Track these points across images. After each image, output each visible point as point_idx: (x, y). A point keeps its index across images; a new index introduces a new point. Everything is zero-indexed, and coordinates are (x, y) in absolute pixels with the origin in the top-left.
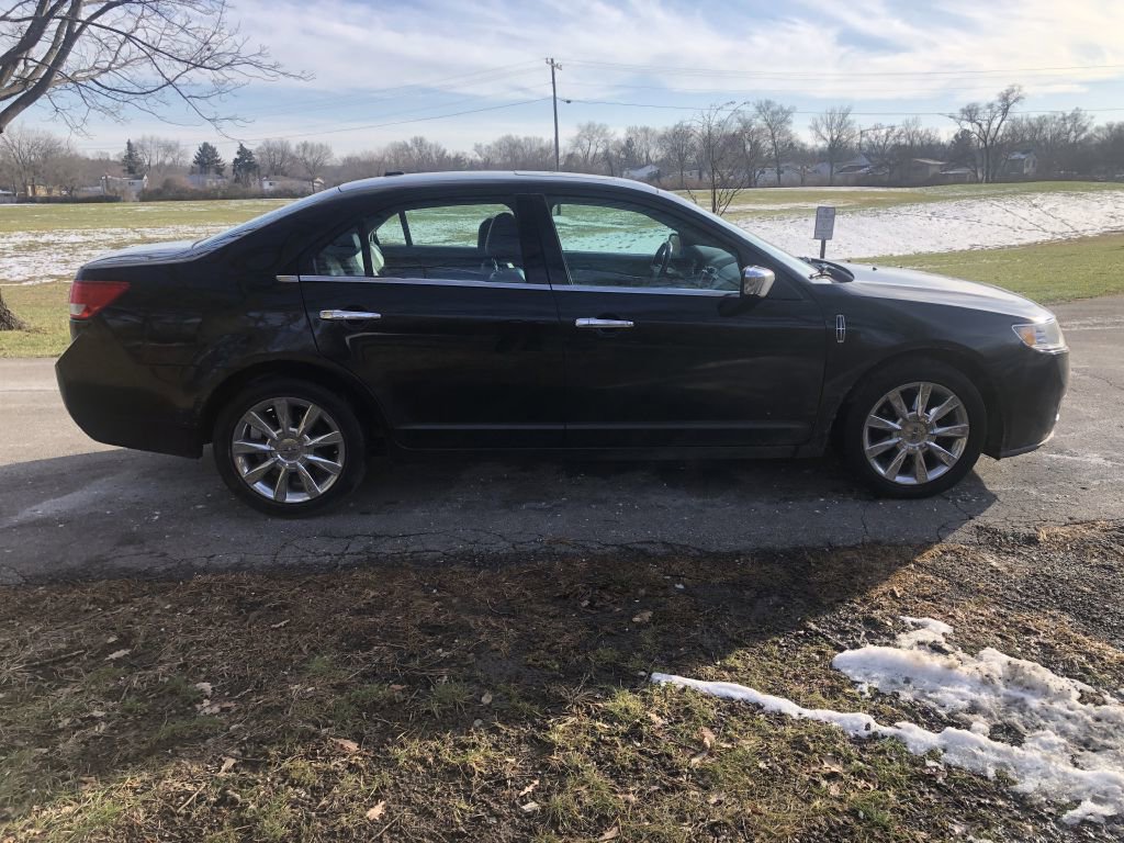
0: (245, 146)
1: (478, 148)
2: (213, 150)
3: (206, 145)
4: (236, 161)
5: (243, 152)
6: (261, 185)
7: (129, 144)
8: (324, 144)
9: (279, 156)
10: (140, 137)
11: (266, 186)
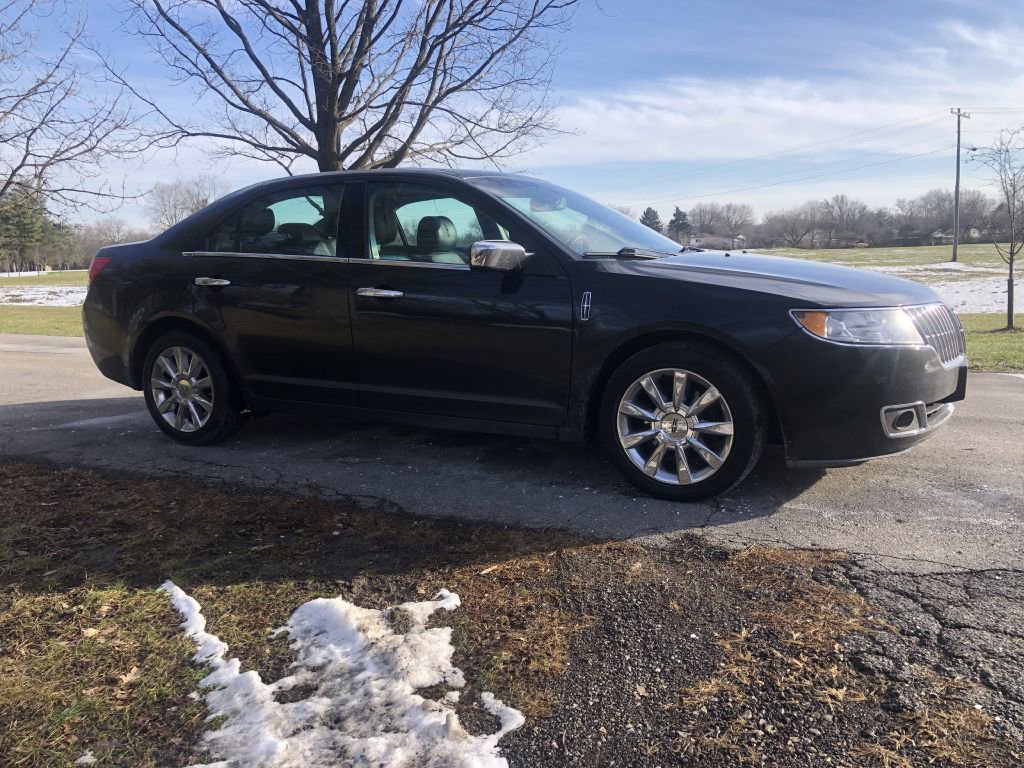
0: (681, 209)
1: (900, 203)
2: (655, 213)
3: (649, 209)
4: (672, 222)
5: (679, 214)
6: (690, 241)
8: (746, 204)
9: (708, 217)
11: (694, 242)
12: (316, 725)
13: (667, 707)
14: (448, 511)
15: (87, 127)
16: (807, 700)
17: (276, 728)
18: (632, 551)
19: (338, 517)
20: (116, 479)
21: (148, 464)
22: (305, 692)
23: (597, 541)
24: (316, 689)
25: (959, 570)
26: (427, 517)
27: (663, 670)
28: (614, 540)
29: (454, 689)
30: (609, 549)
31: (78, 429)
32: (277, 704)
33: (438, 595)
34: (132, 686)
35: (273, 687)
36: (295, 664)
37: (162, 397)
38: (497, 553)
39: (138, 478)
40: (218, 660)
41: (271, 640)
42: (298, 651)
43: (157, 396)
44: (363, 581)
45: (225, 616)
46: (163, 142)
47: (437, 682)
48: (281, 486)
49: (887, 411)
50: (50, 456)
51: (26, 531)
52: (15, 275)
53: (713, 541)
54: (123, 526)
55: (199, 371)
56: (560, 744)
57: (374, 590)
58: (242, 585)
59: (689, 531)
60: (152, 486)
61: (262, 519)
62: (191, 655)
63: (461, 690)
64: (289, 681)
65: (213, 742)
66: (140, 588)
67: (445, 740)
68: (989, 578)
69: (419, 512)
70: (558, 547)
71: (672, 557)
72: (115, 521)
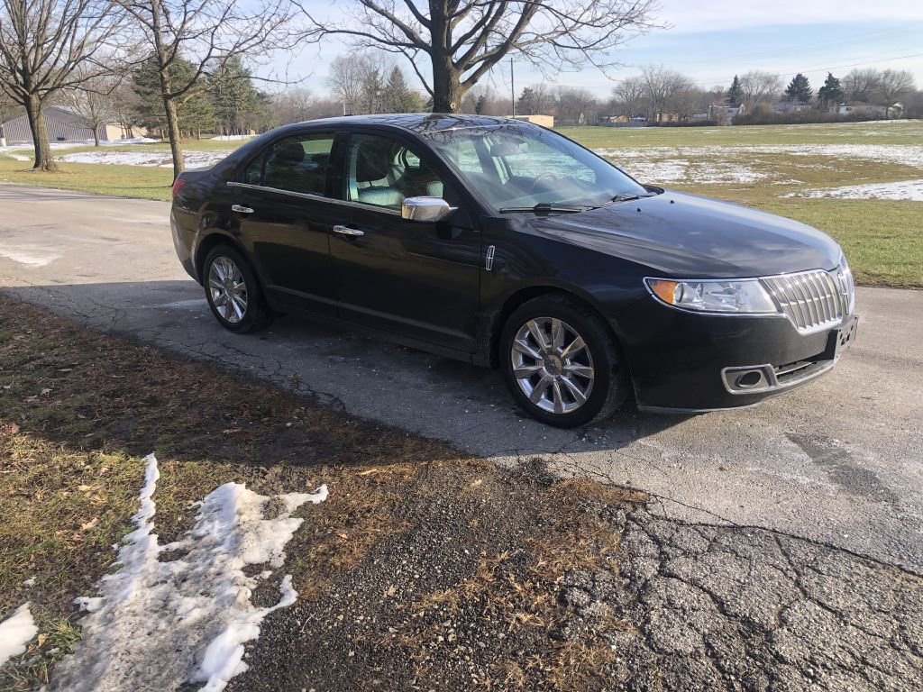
0: (834, 76)
2: (805, 80)
3: (799, 76)
4: (822, 89)
5: (831, 81)
6: (838, 110)
7: (736, 79)
8: (906, 71)
9: (864, 83)
10: (747, 73)
11: (843, 111)
12: (169, 581)
13: (399, 607)
14: (377, 415)
15: (259, 21)
16: (498, 619)
17: (144, 579)
18: (484, 468)
19: (298, 410)
20: (171, 358)
21: (198, 348)
22: (180, 554)
23: (464, 455)
24: (187, 554)
25: (725, 523)
26: (358, 418)
27: (420, 577)
28: (477, 456)
29: (270, 569)
30: (469, 464)
31: (171, 310)
32: (157, 561)
33: (318, 489)
34: (87, 532)
35: (163, 548)
36: (189, 532)
37: (217, 294)
38: (388, 456)
39: (184, 359)
40: (143, 522)
41: (187, 510)
42: (197, 522)
43: (214, 293)
44: (278, 470)
45: (171, 486)
46: (310, 38)
47: (264, 561)
48: (274, 377)
49: (727, 372)
50: (139, 334)
51: (91, 400)
52: (225, 138)
53: (551, 468)
54: (153, 402)
55: (239, 277)
56: (302, 624)
57: (282, 478)
58: (195, 464)
59: (541, 456)
60: (189, 367)
61: (245, 406)
62: (133, 514)
63: (274, 570)
64: (174, 545)
65: (104, 583)
66: (133, 456)
67: (232, 607)
68: (743, 534)
69: (355, 413)
70: (433, 456)
71: (508, 479)
72: (151, 397)
